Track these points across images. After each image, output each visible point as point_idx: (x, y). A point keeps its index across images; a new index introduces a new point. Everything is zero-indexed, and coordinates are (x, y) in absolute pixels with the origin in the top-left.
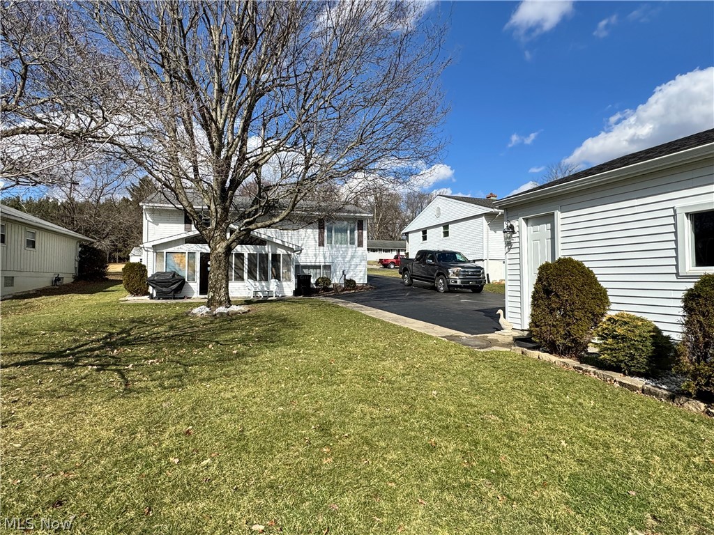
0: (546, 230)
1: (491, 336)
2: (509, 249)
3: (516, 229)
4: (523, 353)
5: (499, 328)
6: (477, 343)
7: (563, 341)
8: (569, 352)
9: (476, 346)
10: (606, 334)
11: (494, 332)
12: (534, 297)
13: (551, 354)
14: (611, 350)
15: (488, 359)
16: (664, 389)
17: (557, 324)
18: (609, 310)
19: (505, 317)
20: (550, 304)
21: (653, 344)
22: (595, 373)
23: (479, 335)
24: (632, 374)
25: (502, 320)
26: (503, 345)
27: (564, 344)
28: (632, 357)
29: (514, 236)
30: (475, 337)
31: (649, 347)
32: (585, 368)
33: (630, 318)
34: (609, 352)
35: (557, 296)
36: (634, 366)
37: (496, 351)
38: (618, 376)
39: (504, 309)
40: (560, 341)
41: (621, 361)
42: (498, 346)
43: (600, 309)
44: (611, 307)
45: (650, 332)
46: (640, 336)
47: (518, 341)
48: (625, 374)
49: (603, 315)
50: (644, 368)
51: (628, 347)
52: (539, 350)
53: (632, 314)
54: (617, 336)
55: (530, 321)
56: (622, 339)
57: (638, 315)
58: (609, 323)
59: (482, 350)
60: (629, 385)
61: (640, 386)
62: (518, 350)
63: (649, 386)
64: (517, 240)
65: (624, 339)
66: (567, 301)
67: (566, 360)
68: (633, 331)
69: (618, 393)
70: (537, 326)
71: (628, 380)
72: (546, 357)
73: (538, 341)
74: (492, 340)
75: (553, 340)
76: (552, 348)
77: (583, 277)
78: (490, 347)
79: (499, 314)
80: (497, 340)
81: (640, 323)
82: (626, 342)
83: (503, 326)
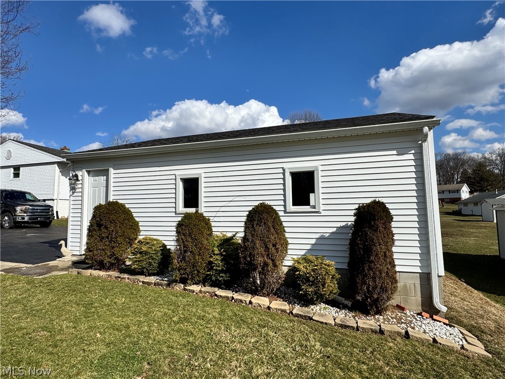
0: (102, 181)
1: (52, 263)
2: (73, 193)
3: (80, 178)
4: (78, 273)
5: (61, 256)
6: (37, 271)
7: (109, 260)
8: (113, 267)
9: (35, 274)
10: (136, 251)
11: (55, 260)
12: (89, 230)
13: (100, 270)
14: (139, 261)
15: (46, 283)
16: (166, 281)
17: (105, 248)
18: (140, 235)
19: (66, 246)
20: (101, 234)
21: (161, 254)
22: (128, 279)
23: (40, 264)
24: (150, 275)
25: (63, 249)
26: (62, 270)
27: (109, 262)
28: (150, 264)
29: (78, 183)
30: (36, 266)
31: (159, 257)
32: (122, 276)
33: (150, 240)
34: (137, 263)
35: (106, 228)
36: (151, 270)
37: (54, 276)
38: (142, 278)
39: (66, 240)
40: (107, 260)
41: (144, 268)
42: (58, 271)
43: (134, 235)
44: (141, 234)
45: (160, 247)
46: (155, 250)
47: (76, 264)
48: (146, 276)
49: (136, 239)
50: (156, 270)
51: (148, 258)
52: (92, 269)
53: (152, 237)
54: (142, 252)
55: (86, 247)
56: (145, 253)
57: (155, 237)
58: (138, 244)
59: (41, 277)
60: (147, 282)
61: (153, 282)
62: (74, 271)
63: (158, 281)
64: (80, 186)
65: (146, 253)
66: (113, 231)
67: (111, 273)
68: (151, 248)
69: (140, 289)
70: (90, 251)
71: (147, 279)
72: (96, 273)
73: (90, 262)
74: (53, 266)
75: (102, 260)
76: (101, 266)
77: (124, 214)
78: (50, 273)
79: (61, 245)
80: (57, 266)
81: (155, 243)
82: (147, 255)
83: (64, 254)
